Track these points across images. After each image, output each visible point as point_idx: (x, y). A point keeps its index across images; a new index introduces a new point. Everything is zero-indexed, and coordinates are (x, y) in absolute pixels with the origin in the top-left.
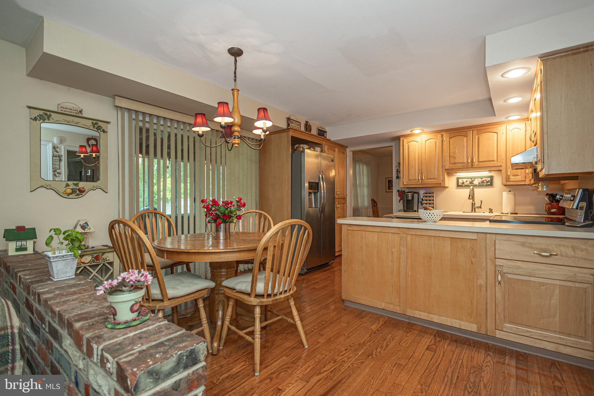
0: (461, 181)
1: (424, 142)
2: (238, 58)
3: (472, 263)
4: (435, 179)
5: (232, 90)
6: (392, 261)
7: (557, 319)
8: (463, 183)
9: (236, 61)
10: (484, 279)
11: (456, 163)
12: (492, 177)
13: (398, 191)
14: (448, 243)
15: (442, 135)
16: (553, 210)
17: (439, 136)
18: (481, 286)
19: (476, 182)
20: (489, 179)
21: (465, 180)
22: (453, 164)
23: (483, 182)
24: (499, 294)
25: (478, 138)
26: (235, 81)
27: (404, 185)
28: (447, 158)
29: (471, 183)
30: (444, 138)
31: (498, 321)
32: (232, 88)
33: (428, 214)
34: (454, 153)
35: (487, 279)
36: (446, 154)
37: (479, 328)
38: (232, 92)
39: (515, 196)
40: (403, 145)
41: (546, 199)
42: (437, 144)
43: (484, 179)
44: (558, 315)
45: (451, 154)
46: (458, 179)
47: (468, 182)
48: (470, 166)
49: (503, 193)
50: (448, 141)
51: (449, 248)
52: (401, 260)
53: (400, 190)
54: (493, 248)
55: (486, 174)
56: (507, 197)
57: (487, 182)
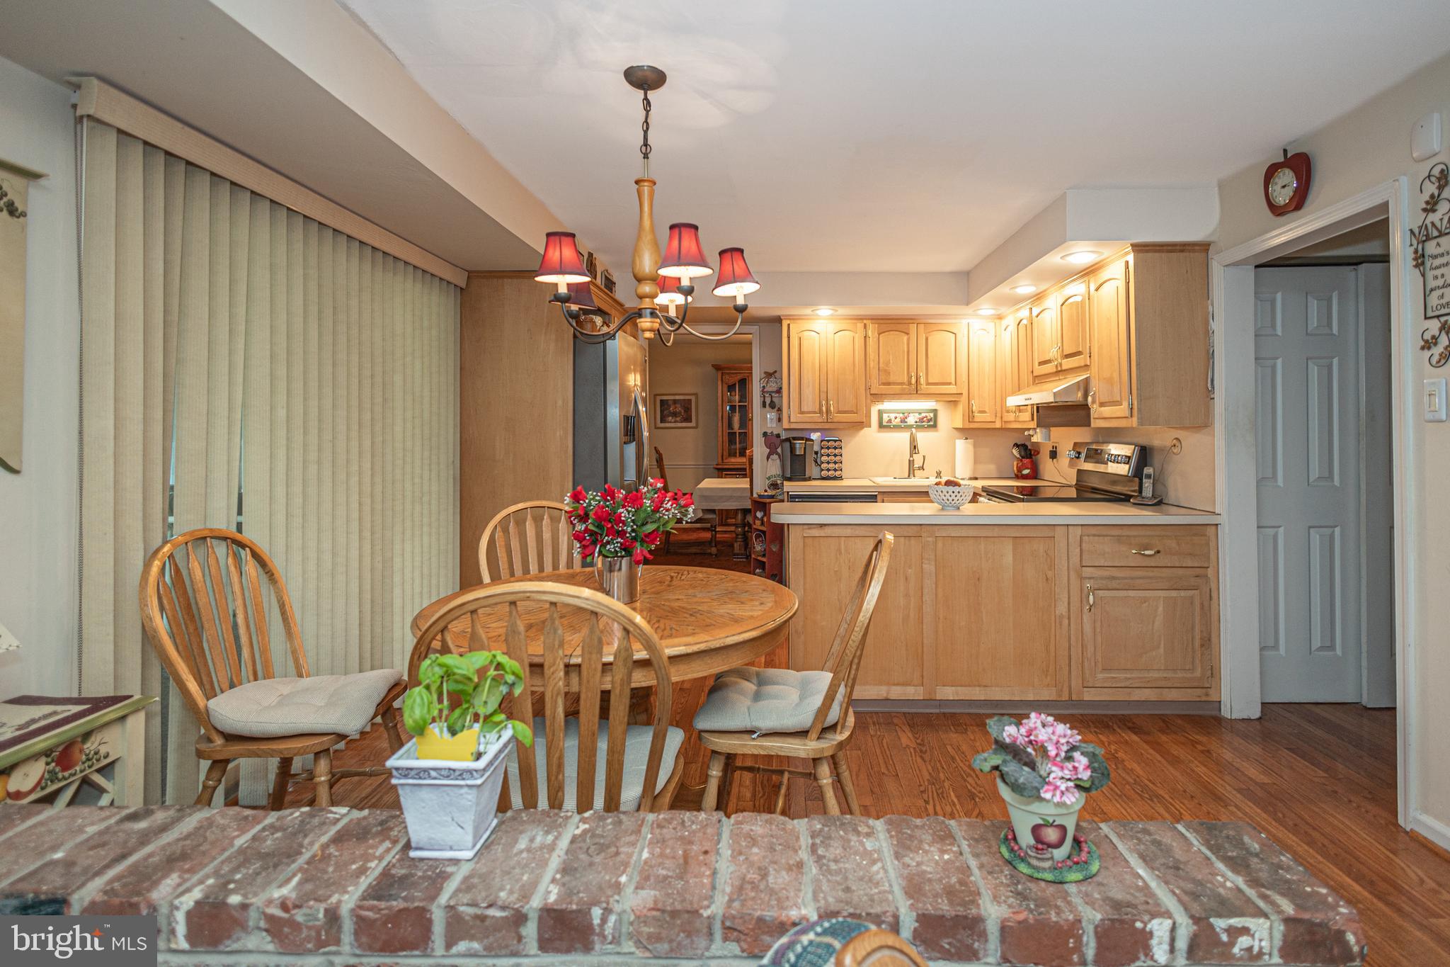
0: (886, 418)
1: (831, 336)
2: (651, 94)
3: (1047, 579)
4: (852, 412)
5: (637, 182)
6: (907, 595)
7: (1162, 650)
8: (890, 421)
9: (647, 104)
10: (1066, 604)
11: (889, 384)
12: (935, 411)
13: (765, 434)
14: (1008, 548)
15: (865, 326)
16: (1026, 472)
17: (860, 325)
18: (1061, 616)
19: (911, 420)
20: (932, 415)
21: (892, 416)
22: (884, 384)
23: (921, 420)
24: (1088, 628)
25: (927, 339)
26: (646, 156)
27: (790, 422)
28: (875, 372)
29: (903, 421)
30: (870, 333)
31: (1087, 672)
32: (636, 178)
33: (950, 493)
34: (887, 363)
35: (1069, 604)
36: (872, 364)
37: (1060, 692)
38: (637, 186)
39: (975, 446)
40: (789, 338)
41: (1015, 452)
42: (856, 340)
43: (923, 415)
44: (1162, 645)
45: (881, 365)
46: (880, 413)
47: (898, 420)
48: (914, 390)
49: (957, 441)
50: (876, 339)
51: (1009, 559)
52: (925, 591)
53: (769, 431)
54: (1078, 550)
55: (929, 404)
56: (963, 448)
57: (929, 421)
